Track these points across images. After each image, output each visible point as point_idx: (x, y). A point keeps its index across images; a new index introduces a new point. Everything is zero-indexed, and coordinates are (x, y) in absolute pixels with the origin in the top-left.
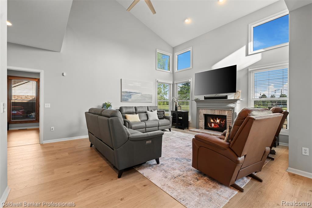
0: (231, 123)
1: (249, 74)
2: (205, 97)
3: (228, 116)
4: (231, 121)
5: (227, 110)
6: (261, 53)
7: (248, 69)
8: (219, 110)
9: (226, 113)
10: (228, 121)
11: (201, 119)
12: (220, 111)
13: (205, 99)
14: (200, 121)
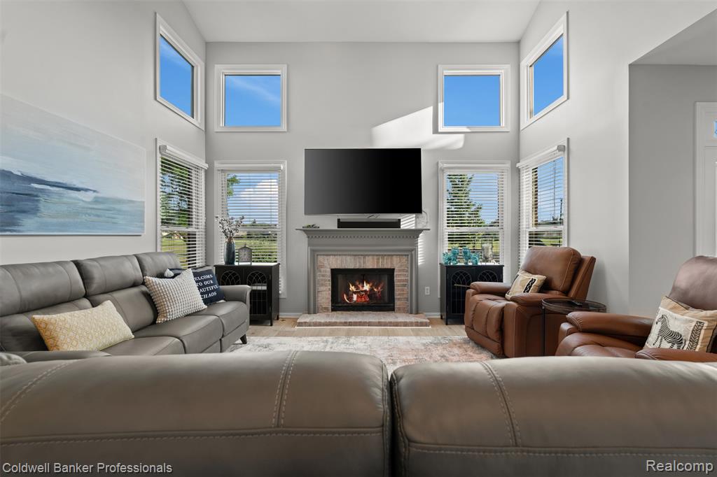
0: (405, 285)
1: (439, 175)
2: (339, 220)
3: (400, 271)
4: (407, 281)
5: (397, 255)
6: (462, 135)
7: (438, 163)
8: (377, 255)
9: (395, 263)
10: (399, 281)
11: (322, 285)
12: (378, 259)
13: (338, 227)
14: (321, 288)
